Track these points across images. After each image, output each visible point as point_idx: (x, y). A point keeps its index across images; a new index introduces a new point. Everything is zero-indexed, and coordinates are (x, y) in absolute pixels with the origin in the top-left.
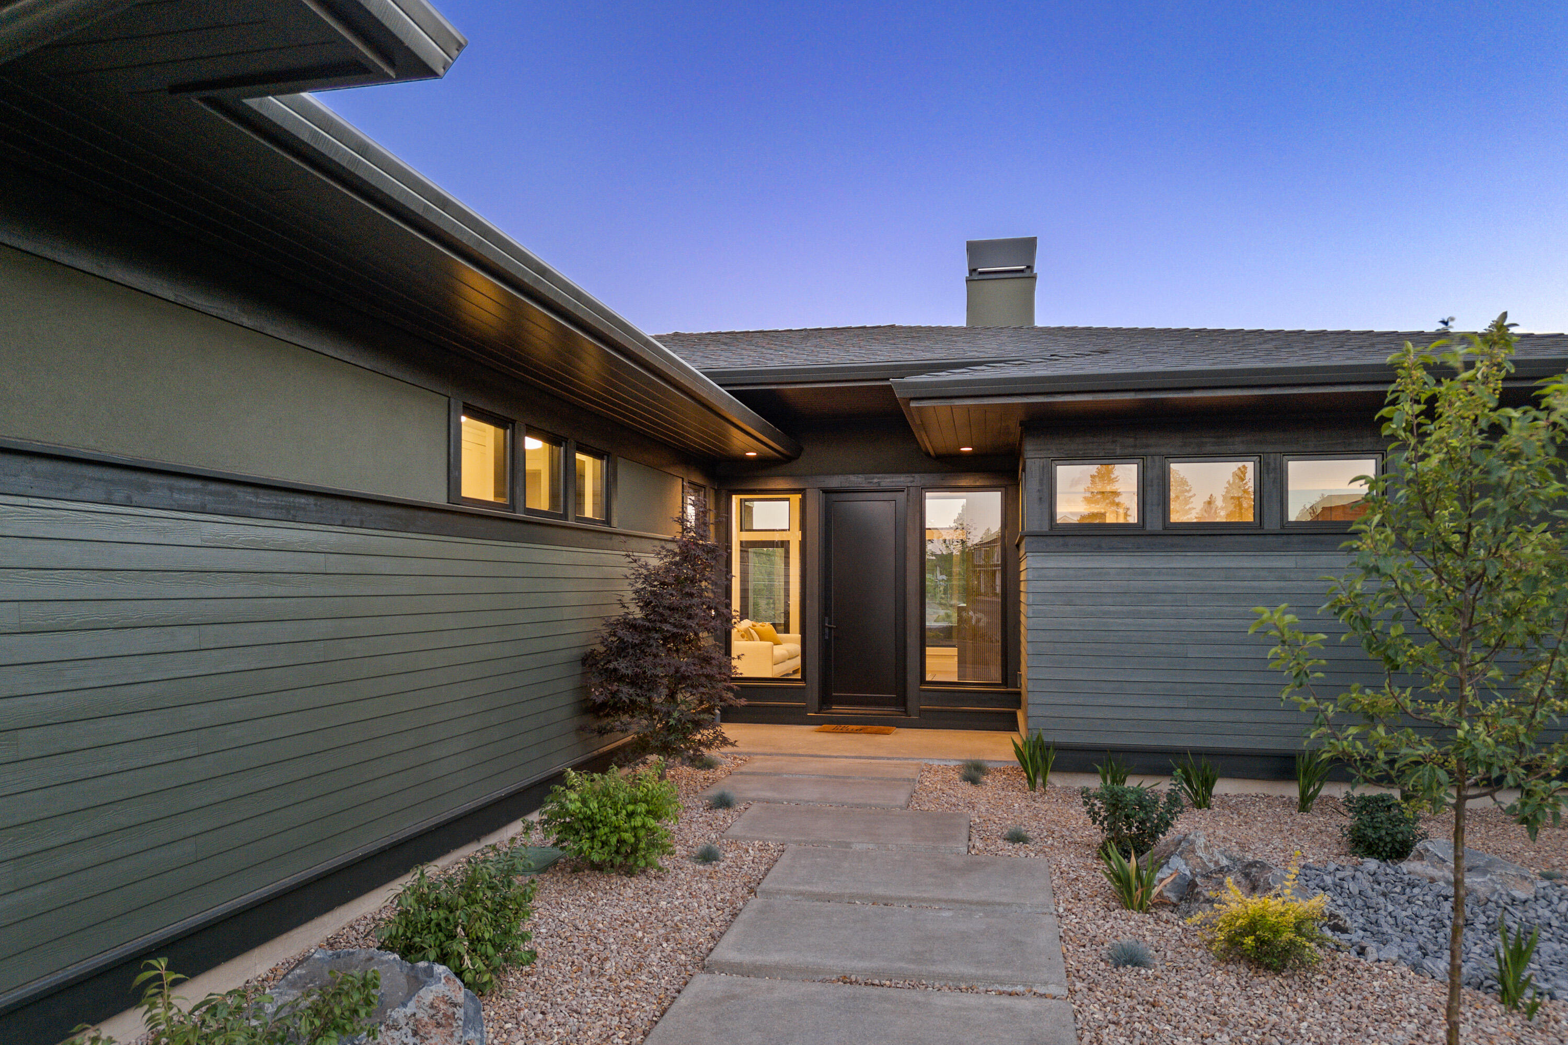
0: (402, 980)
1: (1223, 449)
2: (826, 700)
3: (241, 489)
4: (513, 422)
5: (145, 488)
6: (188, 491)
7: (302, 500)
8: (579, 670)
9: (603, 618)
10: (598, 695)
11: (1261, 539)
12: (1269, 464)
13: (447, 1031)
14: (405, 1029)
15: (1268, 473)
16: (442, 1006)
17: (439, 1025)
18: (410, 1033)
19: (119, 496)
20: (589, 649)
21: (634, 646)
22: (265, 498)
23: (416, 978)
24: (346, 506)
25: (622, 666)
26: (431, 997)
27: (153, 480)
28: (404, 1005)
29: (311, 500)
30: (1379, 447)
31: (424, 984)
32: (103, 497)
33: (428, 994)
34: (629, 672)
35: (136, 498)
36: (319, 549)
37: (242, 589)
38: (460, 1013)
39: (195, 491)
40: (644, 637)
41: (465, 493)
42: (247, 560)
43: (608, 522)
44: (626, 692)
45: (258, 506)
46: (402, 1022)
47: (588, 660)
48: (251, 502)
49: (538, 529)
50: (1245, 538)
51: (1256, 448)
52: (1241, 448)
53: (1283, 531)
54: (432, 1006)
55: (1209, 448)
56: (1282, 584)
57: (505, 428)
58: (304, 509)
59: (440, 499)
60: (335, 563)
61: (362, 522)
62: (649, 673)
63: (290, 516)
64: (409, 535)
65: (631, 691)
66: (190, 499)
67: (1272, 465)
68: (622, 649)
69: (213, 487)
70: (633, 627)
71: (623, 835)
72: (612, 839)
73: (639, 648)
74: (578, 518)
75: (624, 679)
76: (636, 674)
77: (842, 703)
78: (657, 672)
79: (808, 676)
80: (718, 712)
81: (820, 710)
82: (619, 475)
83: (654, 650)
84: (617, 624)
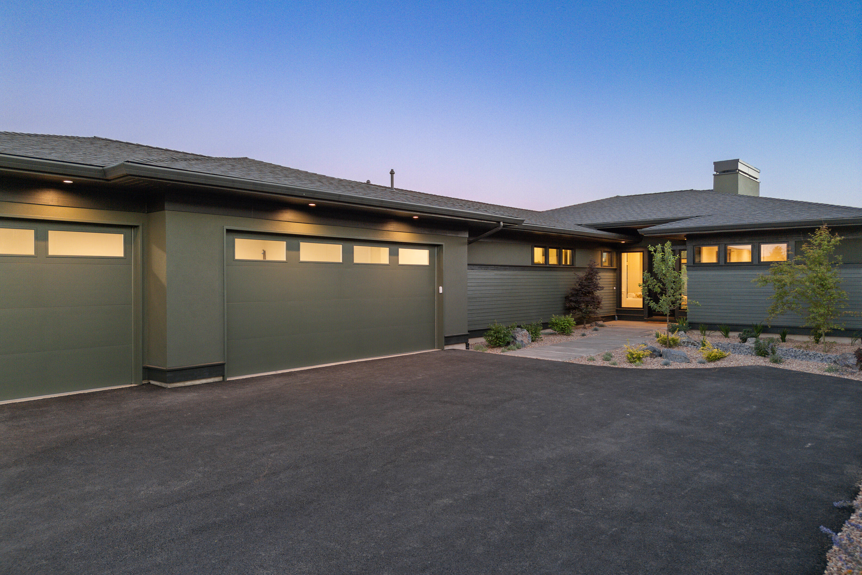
1: (741, 242)
3: (499, 266)
4: (546, 247)
5: (488, 268)
8: (564, 299)
9: (570, 288)
10: (568, 305)
11: (753, 267)
12: (755, 246)
14: (521, 335)
15: (755, 249)
16: (525, 334)
17: (526, 338)
20: (567, 295)
21: (575, 294)
22: (502, 267)
24: (513, 267)
26: (524, 332)
28: (521, 332)
29: (508, 267)
30: (786, 240)
32: (484, 269)
34: (574, 300)
36: (509, 275)
38: (529, 338)
41: (536, 262)
42: (500, 277)
43: (573, 265)
44: (573, 304)
45: (502, 269)
47: (567, 298)
48: (500, 268)
49: (553, 268)
50: (749, 267)
51: (751, 241)
52: (747, 242)
53: (759, 264)
55: (738, 242)
57: (544, 248)
58: (507, 269)
59: (530, 264)
60: (512, 277)
61: (516, 270)
62: (579, 300)
63: (505, 270)
64: (524, 272)
65: (575, 304)
68: (573, 295)
69: (495, 267)
70: (577, 290)
71: (562, 326)
72: (561, 327)
73: (577, 294)
74: (564, 265)
75: (573, 301)
76: (576, 300)
77: (656, 316)
78: (581, 300)
79: (645, 307)
80: (616, 317)
81: (649, 317)
82: (576, 253)
83: (580, 295)
84: (573, 289)
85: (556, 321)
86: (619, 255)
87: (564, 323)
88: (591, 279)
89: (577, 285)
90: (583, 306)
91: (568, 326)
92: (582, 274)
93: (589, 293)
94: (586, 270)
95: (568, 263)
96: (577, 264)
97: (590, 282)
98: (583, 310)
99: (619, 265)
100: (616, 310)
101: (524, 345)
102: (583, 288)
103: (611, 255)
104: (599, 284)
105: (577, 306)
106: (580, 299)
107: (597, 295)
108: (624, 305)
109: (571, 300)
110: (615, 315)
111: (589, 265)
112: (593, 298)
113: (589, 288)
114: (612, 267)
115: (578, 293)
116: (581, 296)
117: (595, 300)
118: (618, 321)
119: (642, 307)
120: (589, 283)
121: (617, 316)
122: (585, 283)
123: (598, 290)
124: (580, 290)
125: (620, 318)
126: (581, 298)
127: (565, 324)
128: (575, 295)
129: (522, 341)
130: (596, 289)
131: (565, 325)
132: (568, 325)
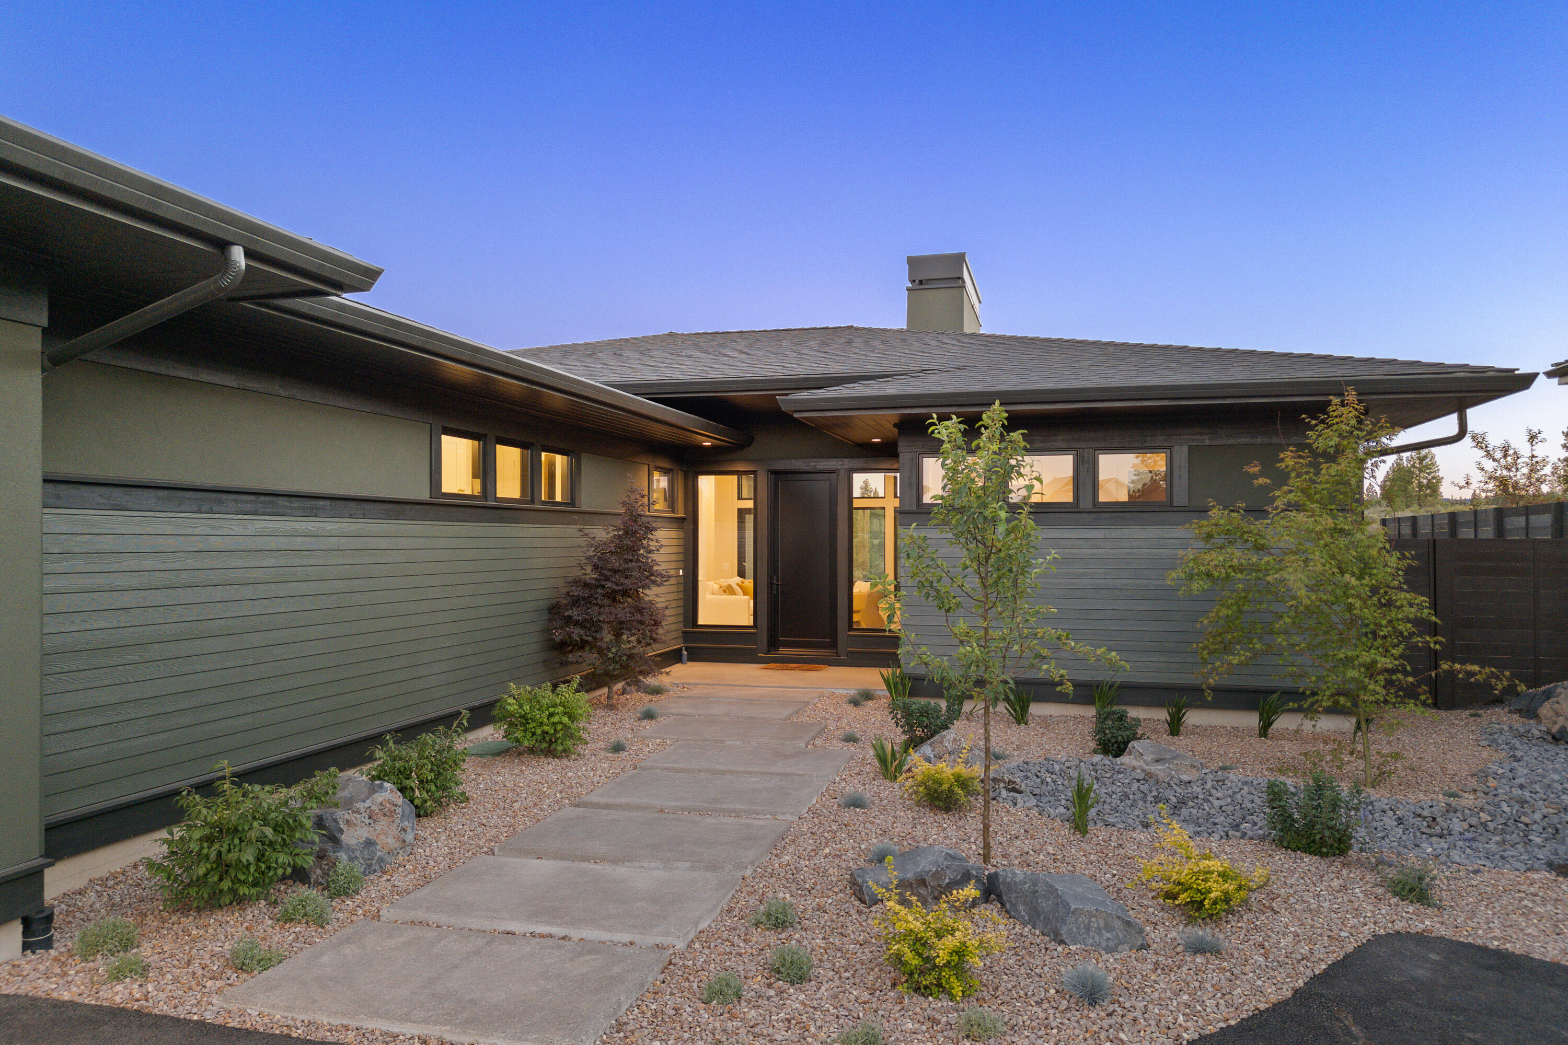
0: (366, 790)
2: (773, 643)
3: (281, 498)
4: (486, 436)
5: (220, 502)
6: (246, 502)
7: (322, 503)
8: (546, 616)
9: (565, 577)
10: (558, 636)
11: (1078, 515)
12: (1084, 457)
13: (391, 819)
14: (364, 814)
16: (387, 805)
17: (385, 815)
18: (367, 817)
19: (205, 507)
20: (555, 601)
21: (584, 599)
22: (296, 503)
23: (373, 789)
24: (353, 505)
25: (575, 613)
26: (381, 800)
27: (224, 497)
28: (364, 801)
29: (328, 502)
30: (1167, 444)
31: (377, 792)
32: (196, 509)
33: (379, 797)
34: (579, 617)
35: (215, 508)
36: (333, 534)
37: (282, 561)
38: (399, 810)
39: (251, 501)
40: (593, 592)
41: (445, 489)
42: (283, 543)
43: (572, 504)
44: (575, 632)
45: (294, 508)
46: (362, 810)
47: (554, 610)
48: (287, 506)
49: (508, 512)
50: (1066, 515)
52: (1063, 445)
53: (1095, 510)
54: (381, 804)
56: (1094, 551)
57: (479, 440)
58: (323, 509)
59: (425, 495)
60: (344, 543)
61: (364, 515)
62: (595, 619)
63: (313, 513)
64: (401, 522)
65: (582, 632)
66: (248, 507)
67: (1086, 458)
68: (575, 602)
69: (262, 498)
70: (586, 585)
71: (546, 728)
72: (539, 731)
73: (588, 600)
74: (544, 503)
75: (577, 623)
76: (586, 620)
77: (787, 646)
78: (601, 618)
79: (759, 623)
80: (685, 652)
81: (768, 652)
82: (583, 467)
83: (599, 602)
84: (576, 582)
85: (521, 706)
86: (691, 479)
87: (551, 715)
88: (633, 549)
89: (589, 569)
90: (607, 636)
91: (565, 725)
92: (602, 533)
93: (625, 593)
94: (618, 522)
95: (558, 498)
96: (587, 502)
97: (630, 557)
98: (610, 651)
99: (691, 509)
100: (684, 632)
101: (381, 860)
102: (607, 579)
103: (673, 480)
104: (657, 564)
105: (590, 639)
106: (600, 614)
107: (647, 599)
108: (703, 619)
109: (570, 617)
110: (680, 649)
111: (624, 504)
112: (640, 610)
113: (626, 577)
114: (673, 512)
115: (591, 596)
116: (601, 606)
117: (646, 618)
118: (689, 664)
119: (751, 623)
120: (627, 561)
121: (687, 649)
122: (615, 562)
123: (654, 582)
124: (597, 587)
125: (696, 656)
126: (602, 610)
127: (555, 719)
128: (582, 603)
129: (369, 843)
130: (647, 581)
131: (554, 724)
132: (565, 719)
